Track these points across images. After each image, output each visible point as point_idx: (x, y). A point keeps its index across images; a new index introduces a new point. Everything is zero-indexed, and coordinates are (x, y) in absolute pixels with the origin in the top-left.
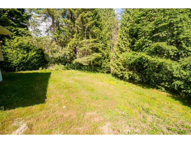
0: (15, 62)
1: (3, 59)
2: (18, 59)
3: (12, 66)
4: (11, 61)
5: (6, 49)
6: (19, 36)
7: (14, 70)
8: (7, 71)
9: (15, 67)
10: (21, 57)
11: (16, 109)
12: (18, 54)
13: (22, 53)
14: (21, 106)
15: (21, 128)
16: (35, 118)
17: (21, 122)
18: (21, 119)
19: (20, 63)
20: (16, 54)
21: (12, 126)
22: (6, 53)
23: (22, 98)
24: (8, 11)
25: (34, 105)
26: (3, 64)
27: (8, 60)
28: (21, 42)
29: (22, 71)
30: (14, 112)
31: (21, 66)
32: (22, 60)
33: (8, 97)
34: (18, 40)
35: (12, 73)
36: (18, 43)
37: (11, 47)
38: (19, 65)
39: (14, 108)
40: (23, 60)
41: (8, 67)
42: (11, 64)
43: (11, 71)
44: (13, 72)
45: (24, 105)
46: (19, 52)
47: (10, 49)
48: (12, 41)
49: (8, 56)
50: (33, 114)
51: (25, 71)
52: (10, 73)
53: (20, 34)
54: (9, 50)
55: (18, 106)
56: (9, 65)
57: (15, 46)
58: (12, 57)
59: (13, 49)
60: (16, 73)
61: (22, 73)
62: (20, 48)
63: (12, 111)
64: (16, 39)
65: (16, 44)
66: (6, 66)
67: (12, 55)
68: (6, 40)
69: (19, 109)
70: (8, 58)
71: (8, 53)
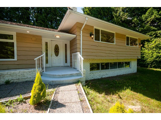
0: (149, 60)
1: (140, 57)
2: (153, 58)
3: (146, 63)
4: (146, 59)
5: (144, 50)
6: (157, 38)
7: (147, 67)
8: (142, 66)
9: (148, 64)
10: (155, 56)
11: (138, 94)
12: (153, 53)
13: (157, 53)
14: (142, 94)
15: (136, 107)
16: (149, 108)
17: (138, 104)
18: (139, 102)
19: (153, 61)
20: (152, 53)
21: (132, 102)
22: (144, 53)
23: (145, 89)
24: (151, 20)
25: (153, 99)
26: (140, 61)
27: (144, 58)
28: (158, 43)
29: (154, 68)
30: (137, 95)
31: (154, 64)
32: (155, 59)
33: (136, 84)
34: (155, 42)
35: (144, 68)
36: (156, 44)
37: (149, 48)
38: (152, 63)
39: (137, 93)
40: (157, 58)
41: (143, 64)
42: (146, 62)
43: (145, 67)
44: (146, 68)
45: (145, 94)
46: (154, 52)
47: (148, 50)
48: (150, 44)
49: (144, 55)
50: (150, 105)
51: (156, 68)
52: (143, 68)
53: (159, 36)
54: (146, 51)
55: (140, 93)
56: (144, 62)
57: (152, 47)
58: (148, 56)
59: (149, 50)
60: (148, 69)
61: (153, 70)
62: (156, 48)
63: (135, 93)
64: (154, 41)
65: (153, 45)
66: (142, 62)
67: (148, 54)
68: (145, 44)
69: (140, 95)
70: (145, 57)
71: (145, 53)
